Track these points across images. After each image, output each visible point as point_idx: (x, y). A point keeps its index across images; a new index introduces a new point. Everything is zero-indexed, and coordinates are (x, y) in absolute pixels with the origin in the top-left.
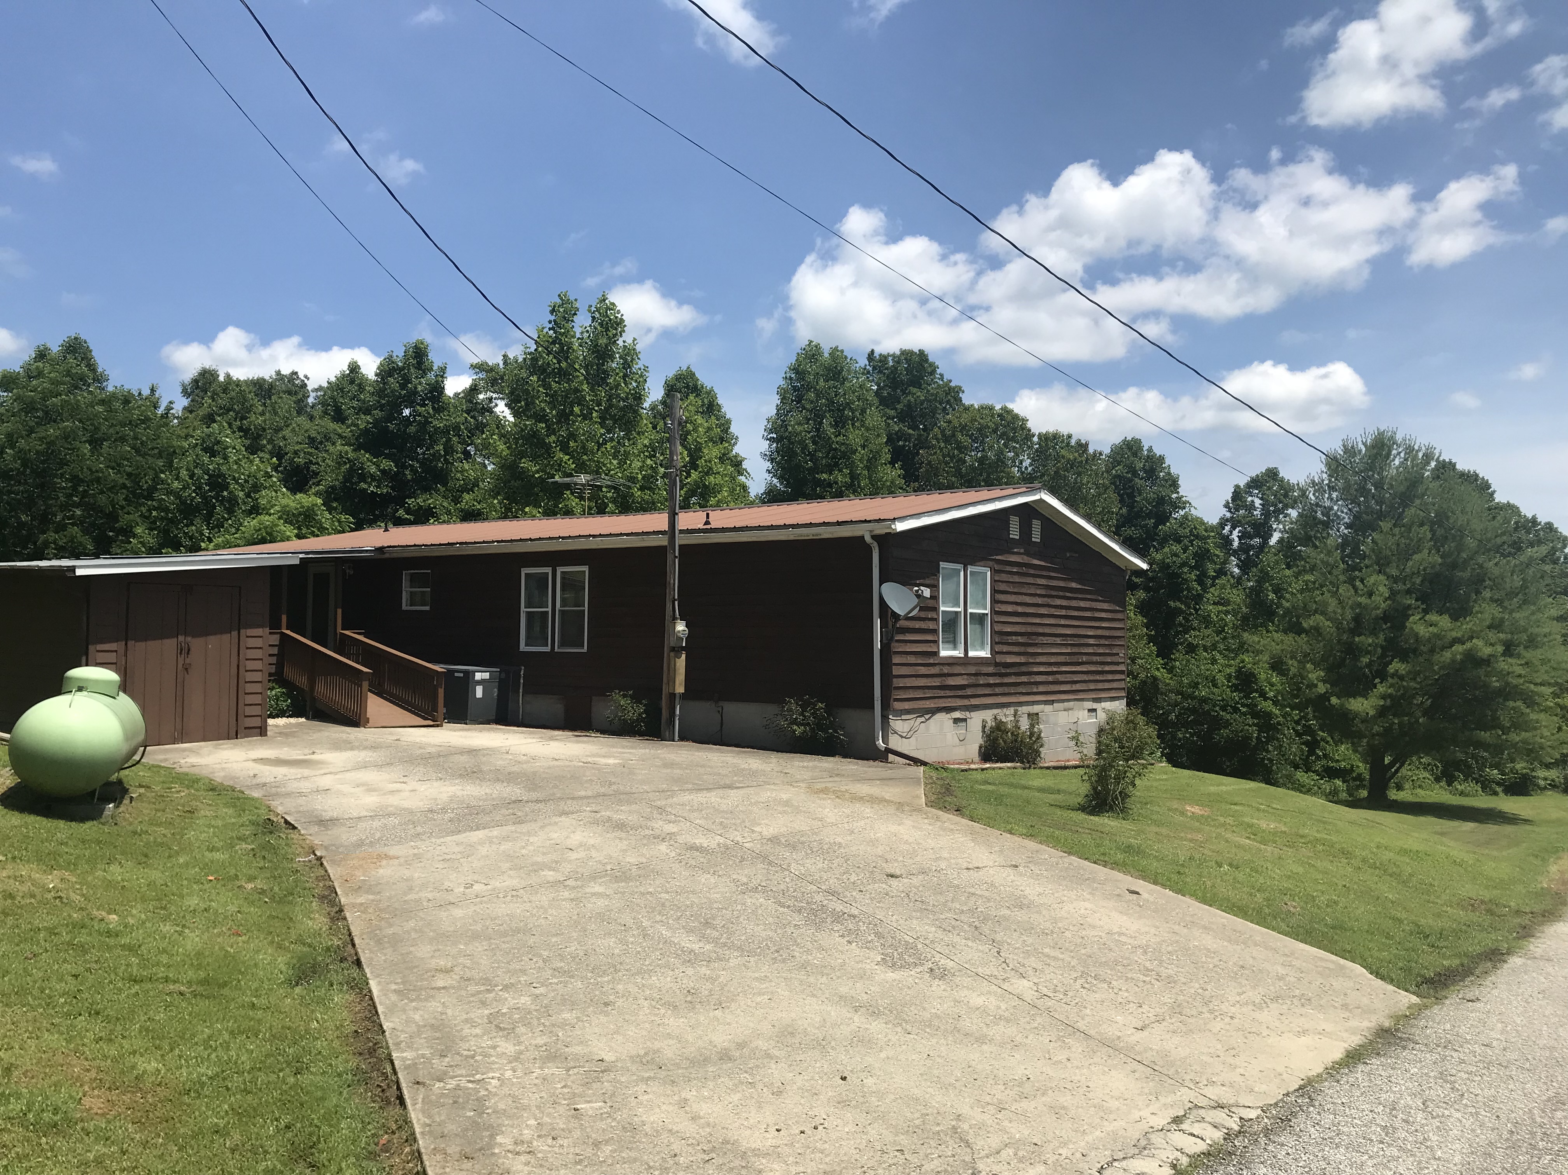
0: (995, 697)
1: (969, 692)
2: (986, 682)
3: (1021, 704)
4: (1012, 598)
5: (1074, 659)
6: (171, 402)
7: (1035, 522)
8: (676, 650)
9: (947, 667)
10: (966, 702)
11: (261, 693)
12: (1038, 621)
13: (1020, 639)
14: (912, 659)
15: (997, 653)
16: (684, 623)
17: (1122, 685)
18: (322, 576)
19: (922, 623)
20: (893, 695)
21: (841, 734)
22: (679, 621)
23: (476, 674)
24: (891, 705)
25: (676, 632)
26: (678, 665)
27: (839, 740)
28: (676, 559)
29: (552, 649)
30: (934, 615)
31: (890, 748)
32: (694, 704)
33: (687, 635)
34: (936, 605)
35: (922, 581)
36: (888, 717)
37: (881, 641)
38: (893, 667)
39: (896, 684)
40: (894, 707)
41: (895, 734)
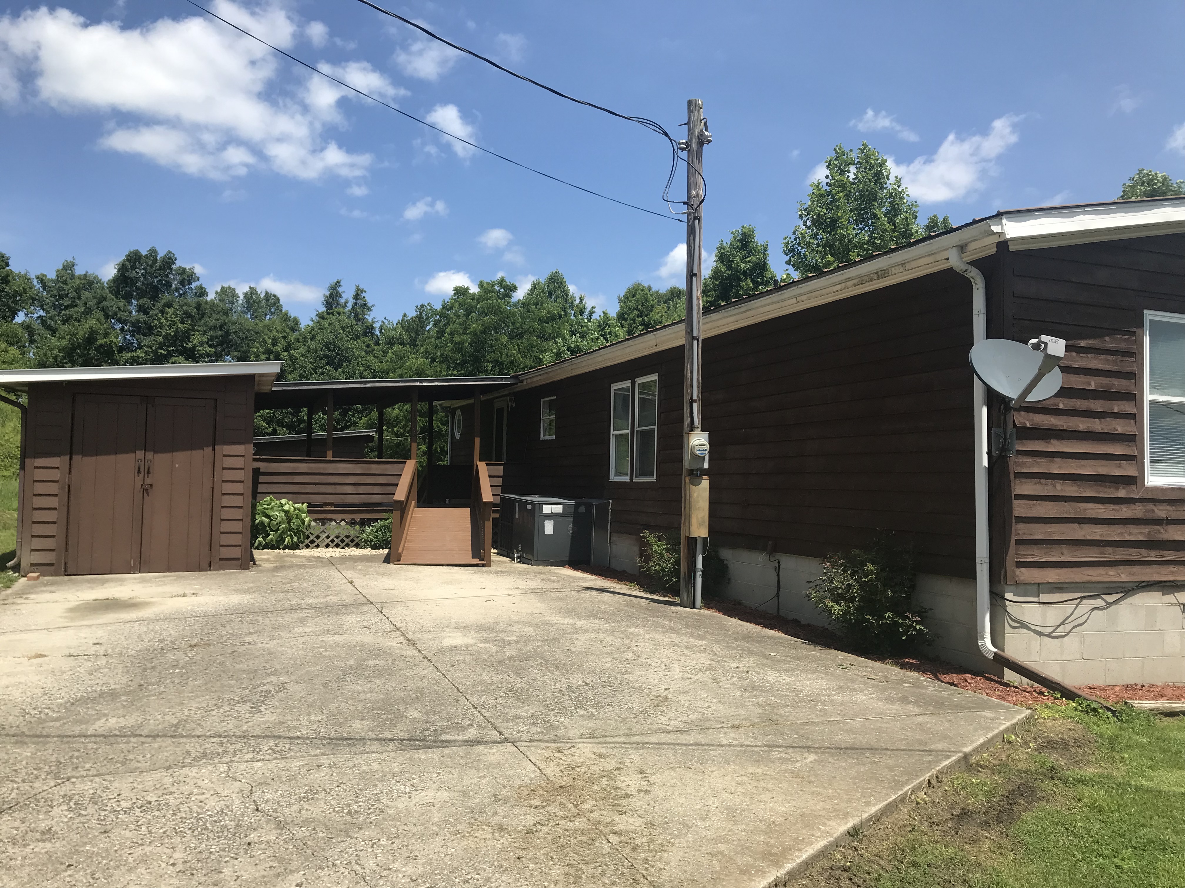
6: (593, 308)
8: (696, 474)
9: (1163, 506)
11: (241, 520)
14: (1070, 489)
16: (706, 435)
18: (500, 411)
19: (1095, 423)
20: (1013, 554)
21: (915, 621)
22: (698, 431)
23: (544, 506)
24: (1014, 572)
25: (694, 447)
26: (695, 495)
27: (912, 631)
28: (695, 342)
29: (631, 478)
30: (1128, 407)
31: (1010, 658)
32: (726, 554)
33: (709, 452)
34: (1132, 388)
35: (1093, 342)
36: (1006, 595)
37: (989, 453)
38: (1016, 502)
39: (1024, 534)
40: (1022, 577)
41: (1025, 630)
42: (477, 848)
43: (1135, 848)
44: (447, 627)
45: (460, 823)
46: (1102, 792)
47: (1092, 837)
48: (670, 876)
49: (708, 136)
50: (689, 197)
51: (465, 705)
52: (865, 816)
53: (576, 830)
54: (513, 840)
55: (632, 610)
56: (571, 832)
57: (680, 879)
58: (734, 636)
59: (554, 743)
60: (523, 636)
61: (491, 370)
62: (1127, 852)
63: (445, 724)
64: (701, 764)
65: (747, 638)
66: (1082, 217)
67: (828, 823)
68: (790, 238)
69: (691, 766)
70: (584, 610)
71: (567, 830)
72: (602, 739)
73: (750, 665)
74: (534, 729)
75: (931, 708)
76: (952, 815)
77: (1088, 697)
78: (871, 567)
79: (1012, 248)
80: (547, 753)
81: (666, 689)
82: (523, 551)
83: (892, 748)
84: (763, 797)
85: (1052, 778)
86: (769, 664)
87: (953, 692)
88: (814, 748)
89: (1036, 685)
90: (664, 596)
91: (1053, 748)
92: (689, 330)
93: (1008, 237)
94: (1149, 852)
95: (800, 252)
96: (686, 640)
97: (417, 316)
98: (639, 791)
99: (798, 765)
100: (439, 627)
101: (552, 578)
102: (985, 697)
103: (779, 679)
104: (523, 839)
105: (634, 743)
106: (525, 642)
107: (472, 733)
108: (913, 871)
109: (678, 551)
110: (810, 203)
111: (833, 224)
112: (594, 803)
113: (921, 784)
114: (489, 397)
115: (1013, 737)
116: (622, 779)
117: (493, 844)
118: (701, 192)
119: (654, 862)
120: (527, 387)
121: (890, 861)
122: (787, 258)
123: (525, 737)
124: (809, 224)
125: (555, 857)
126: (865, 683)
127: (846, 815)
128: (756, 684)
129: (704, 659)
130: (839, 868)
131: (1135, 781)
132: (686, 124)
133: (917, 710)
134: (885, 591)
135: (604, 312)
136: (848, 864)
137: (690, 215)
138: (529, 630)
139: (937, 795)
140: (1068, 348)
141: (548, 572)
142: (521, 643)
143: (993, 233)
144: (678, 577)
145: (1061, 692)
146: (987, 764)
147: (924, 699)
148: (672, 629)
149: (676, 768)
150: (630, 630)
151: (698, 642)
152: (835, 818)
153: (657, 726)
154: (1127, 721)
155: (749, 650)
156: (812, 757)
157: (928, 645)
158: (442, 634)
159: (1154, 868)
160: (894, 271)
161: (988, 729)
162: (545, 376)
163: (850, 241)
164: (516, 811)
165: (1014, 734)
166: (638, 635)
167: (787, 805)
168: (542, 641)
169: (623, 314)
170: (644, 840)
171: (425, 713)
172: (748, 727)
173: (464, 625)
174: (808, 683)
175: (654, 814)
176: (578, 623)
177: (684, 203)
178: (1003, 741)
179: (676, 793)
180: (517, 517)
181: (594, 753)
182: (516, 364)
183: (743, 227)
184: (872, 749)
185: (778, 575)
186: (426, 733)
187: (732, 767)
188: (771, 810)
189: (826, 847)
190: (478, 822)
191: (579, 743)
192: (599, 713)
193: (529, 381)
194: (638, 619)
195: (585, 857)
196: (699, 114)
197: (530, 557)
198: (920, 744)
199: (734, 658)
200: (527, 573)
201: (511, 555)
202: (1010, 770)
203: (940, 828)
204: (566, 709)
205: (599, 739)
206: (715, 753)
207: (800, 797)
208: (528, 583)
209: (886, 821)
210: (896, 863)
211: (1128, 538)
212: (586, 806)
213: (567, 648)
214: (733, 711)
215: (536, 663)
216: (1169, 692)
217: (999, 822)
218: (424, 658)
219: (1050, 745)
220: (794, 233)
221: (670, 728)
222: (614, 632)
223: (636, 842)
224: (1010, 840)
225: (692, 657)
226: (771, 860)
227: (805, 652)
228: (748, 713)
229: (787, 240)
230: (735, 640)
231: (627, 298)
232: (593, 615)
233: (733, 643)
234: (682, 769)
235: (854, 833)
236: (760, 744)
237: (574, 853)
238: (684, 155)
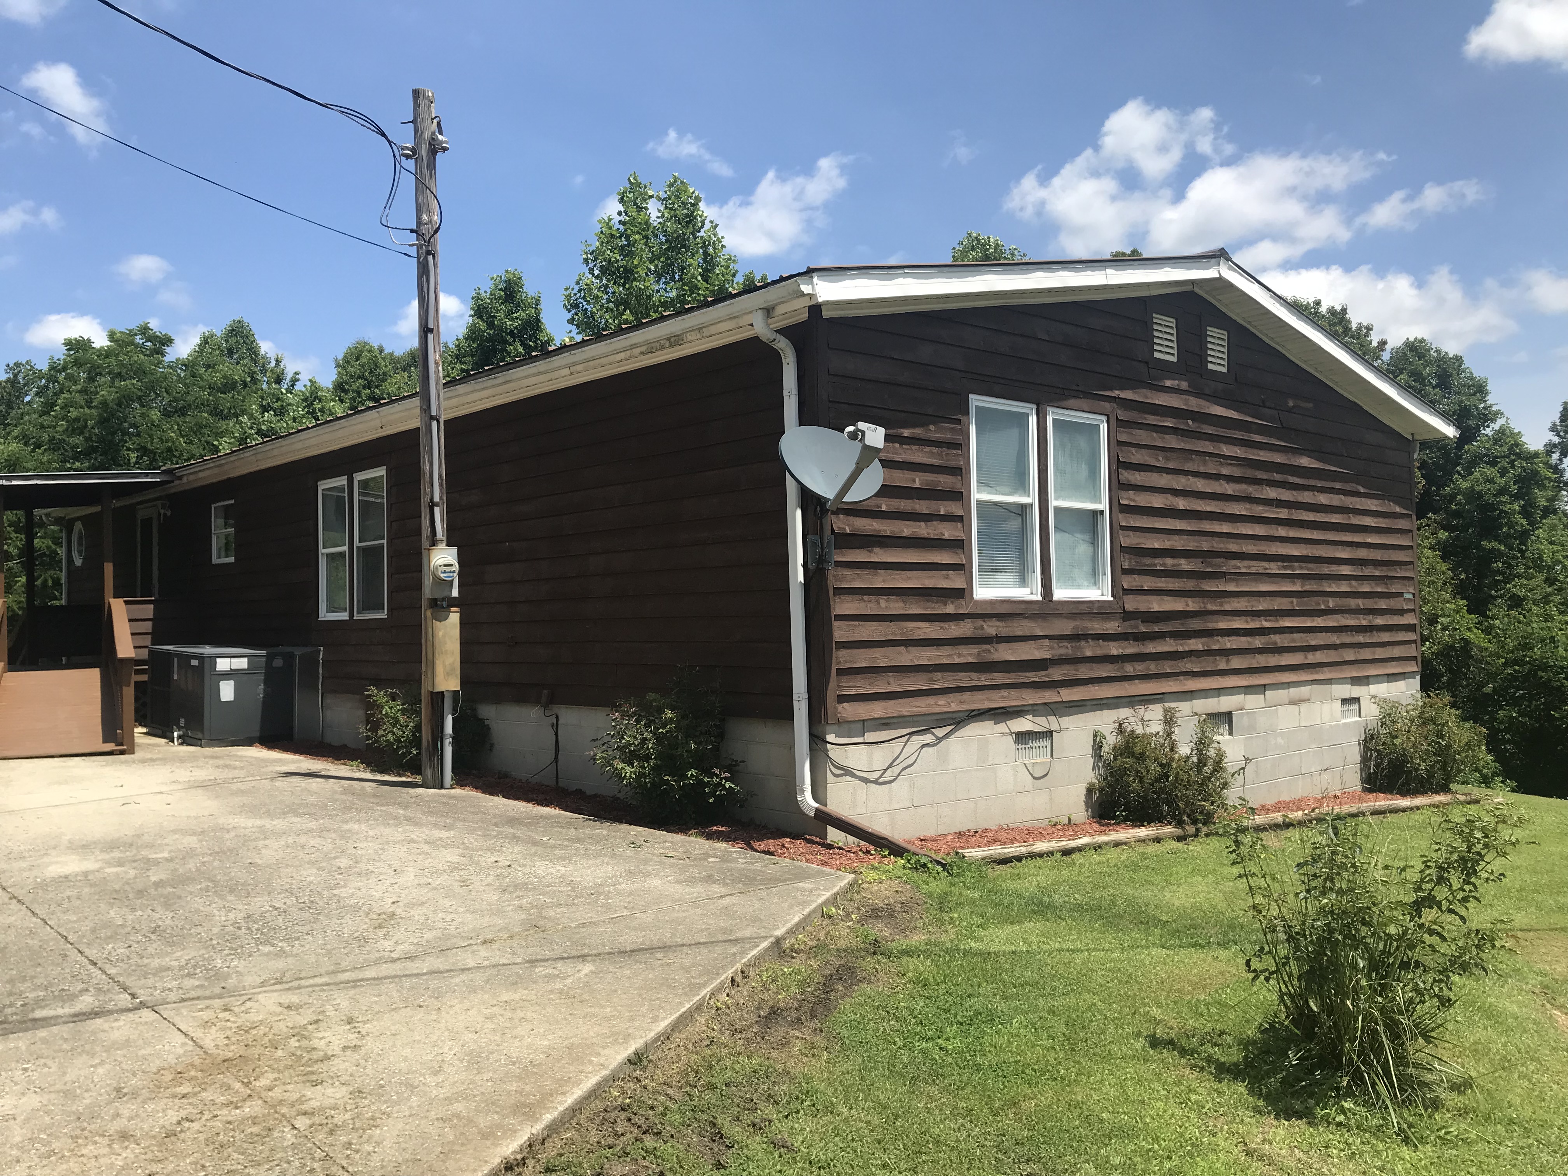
0: (1126, 684)
1: (1056, 674)
2: (1099, 652)
3: (1189, 695)
4: (1163, 481)
5: (1311, 603)
6: (296, 374)
7: (1211, 331)
8: (441, 606)
9: (994, 622)
10: (1050, 696)
12: (1226, 528)
13: (1184, 564)
14: (896, 606)
15: (1127, 592)
16: (454, 550)
17: (1412, 651)
18: (147, 523)
19: (920, 526)
20: (835, 687)
21: (724, 778)
22: (443, 546)
23: (218, 660)
24: (836, 708)
25: (437, 568)
26: (441, 634)
27: (721, 791)
28: (434, 423)
29: (351, 614)
30: (955, 508)
31: (833, 813)
32: (488, 712)
33: (459, 574)
34: (958, 487)
35: (918, 432)
36: (827, 736)
37: (805, 566)
38: (836, 624)
39: (846, 662)
40: (844, 715)
41: (849, 778)
42: (83, 1171)
43: (961, 1024)
44: (54, 848)
45: (57, 1138)
46: (928, 963)
47: (915, 1018)
48: (383, 1160)
49: (442, 142)
50: (419, 223)
51: (76, 962)
52: (651, 1035)
53: (243, 1121)
54: (143, 1151)
55: (351, 799)
56: (236, 1124)
57: (396, 1161)
58: (495, 820)
59: (219, 998)
60: (180, 851)
61: (136, 463)
62: (950, 1031)
63: (41, 994)
64: (437, 998)
65: (512, 821)
66: (901, 280)
67: (602, 1053)
68: (573, 289)
69: (422, 1004)
70: (279, 805)
71: (230, 1123)
72: (295, 984)
73: (514, 856)
74: (189, 983)
75: (740, 885)
76: (759, 1016)
77: (918, 850)
78: (669, 714)
79: (826, 314)
80: (206, 1015)
81: (394, 903)
82: (187, 727)
83: (689, 942)
84: (520, 1031)
85: (875, 953)
86: (539, 852)
87: (767, 862)
88: (591, 955)
89: (863, 843)
90: (400, 776)
91: (878, 917)
92: (424, 407)
93: (820, 300)
94: (976, 1026)
95: (586, 309)
96: (427, 832)
97: (8, 381)
98: (345, 1048)
99: (568, 981)
100: (39, 850)
101: (232, 763)
102: (804, 864)
103: (551, 870)
104: (160, 1145)
105: (341, 983)
106: (183, 858)
107: (86, 1002)
108: (708, 1095)
109: (418, 713)
110: (598, 244)
111: (628, 275)
112: (276, 1075)
113: (722, 984)
114: (128, 503)
115: (834, 910)
116: (320, 1035)
117: (109, 1161)
118: (436, 218)
119: (360, 1145)
120: (187, 488)
121: (681, 1088)
122: (569, 316)
123: (173, 996)
124: (596, 272)
125: (208, 1164)
126: (661, 863)
127: (627, 1037)
128: (519, 881)
129: (452, 856)
130: (615, 1108)
131: (964, 944)
132: (412, 122)
133: (723, 890)
134: (688, 743)
135: (310, 381)
136: (628, 1101)
137: (421, 248)
138: (192, 841)
139: (742, 995)
140: (888, 438)
141: (228, 756)
142: (177, 861)
143: (803, 295)
144: (419, 748)
145: (889, 848)
146: (802, 947)
147: (732, 875)
148: (408, 819)
149: (400, 1008)
150: (346, 827)
151: (444, 834)
152: (613, 1044)
153: (377, 955)
154: (958, 875)
155: (514, 837)
156: (587, 968)
157: (741, 806)
158: (46, 859)
159: (981, 1044)
160: (690, 337)
161: (805, 903)
162: (216, 471)
163: (649, 297)
164: (150, 1107)
165: (835, 907)
166: (357, 833)
167: (550, 1037)
168: (211, 855)
169: (341, 384)
170: (348, 1116)
171: (8, 982)
172: (505, 940)
173: (84, 843)
174: (589, 872)
175: (364, 1077)
176: (268, 823)
177: (412, 231)
178: (823, 916)
179: (398, 1043)
180: (175, 677)
181: (280, 1004)
182: (176, 454)
183: (507, 271)
184: (665, 947)
185: (556, 734)
186: (9, 1011)
187: (480, 996)
188: (529, 1047)
189: (599, 1085)
190: (86, 1133)
191: (259, 993)
192: (293, 946)
193: (192, 478)
194: (359, 810)
195: (256, 1156)
196: (429, 110)
197: (200, 736)
198: (724, 933)
199: (492, 850)
200: (194, 758)
201: (168, 734)
202: (829, 950)
203: (743, 1036)
204: (242, 947)
205: (290, 984)
206: (457, 980)
207: (570, 1023)
208: (194, 773)
209: (678, 1038)
210: (688, 1089)
211: (957, 660)
212: (264, 1082)
213: (249, 861)
214: (486, 921)
215: (199, 887)
216: (1003, 836)
217: (813, 1016)
218: (11, 898)
219: (875, 913)
220: (578, 283)
221: (395, 955)
222: (322, 832)
223: (335, 1121)
224: (824, 1037)
225: (434, 855)
226: (524, 1114)
227: (588, 831)
228: (506, 921)
229: (568, 292)
230: (496, 825)
231: (348, 362)
232: (293, 810)
233: (493, 830)
234: (408, 1009)
235: (636, 1060)
236: (519, 960)
237: (239, 1153)
238: (410, 164)
